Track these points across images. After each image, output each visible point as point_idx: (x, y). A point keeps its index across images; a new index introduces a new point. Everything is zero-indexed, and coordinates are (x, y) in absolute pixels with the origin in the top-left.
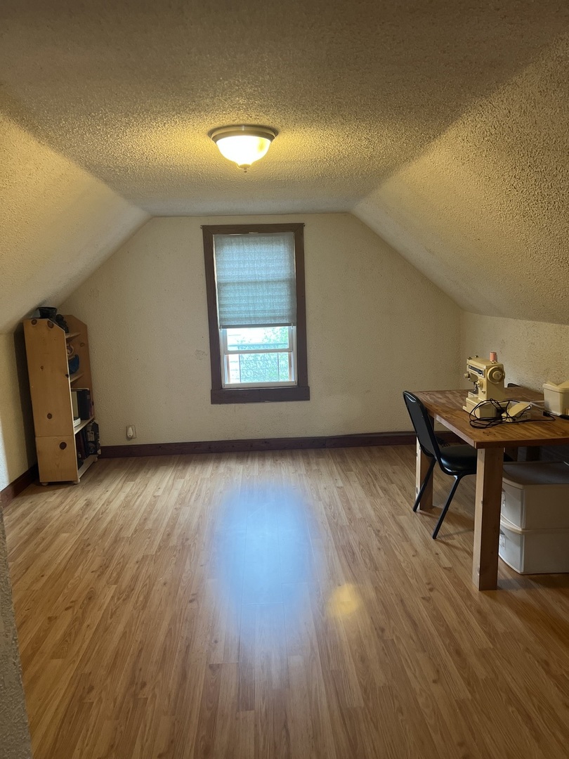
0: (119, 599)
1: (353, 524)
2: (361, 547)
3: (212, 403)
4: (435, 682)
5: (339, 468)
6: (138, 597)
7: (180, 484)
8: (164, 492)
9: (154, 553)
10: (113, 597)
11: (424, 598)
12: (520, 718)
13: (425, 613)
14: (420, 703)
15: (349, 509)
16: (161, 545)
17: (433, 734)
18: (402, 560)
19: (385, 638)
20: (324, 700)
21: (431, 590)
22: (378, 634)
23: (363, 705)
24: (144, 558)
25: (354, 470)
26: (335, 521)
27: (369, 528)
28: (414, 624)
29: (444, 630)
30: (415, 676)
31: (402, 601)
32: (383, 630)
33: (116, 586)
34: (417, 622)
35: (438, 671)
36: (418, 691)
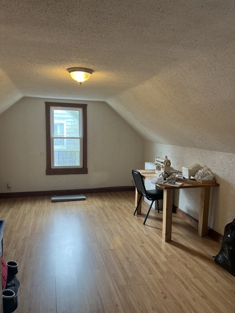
0: (18, 255)
1: (109, 221)
2: (114, 229)
3: (46, 175)
4: (150, 274)
5: (100, 201)
6: (27, 253)
7: (34, 208)
8: (28, 212)
9: (29, 236)
10: (15, 254)
11: (141, 246)
12: (180, 283)
13: (142, 251)
14: (146, 281)
15: (107, 216)
16: (32, 233)
17: (152, 291)
18: (130, 233)
19: (129, 261)
20: (111, 284)
21: (143, 243)
22: (127, 260)
23: (126, 284)
24: (25, 238)
25: (106, 201)
26: (102, 220)
27: (116, 222)
28: (139, 255)
29: (149, 256)
30: (143, 273)
31: (133, 247)
32: (128, 258)
33: (15, 250)
34: (140, 255)
35: (150, 270)
36: (144, 277)
